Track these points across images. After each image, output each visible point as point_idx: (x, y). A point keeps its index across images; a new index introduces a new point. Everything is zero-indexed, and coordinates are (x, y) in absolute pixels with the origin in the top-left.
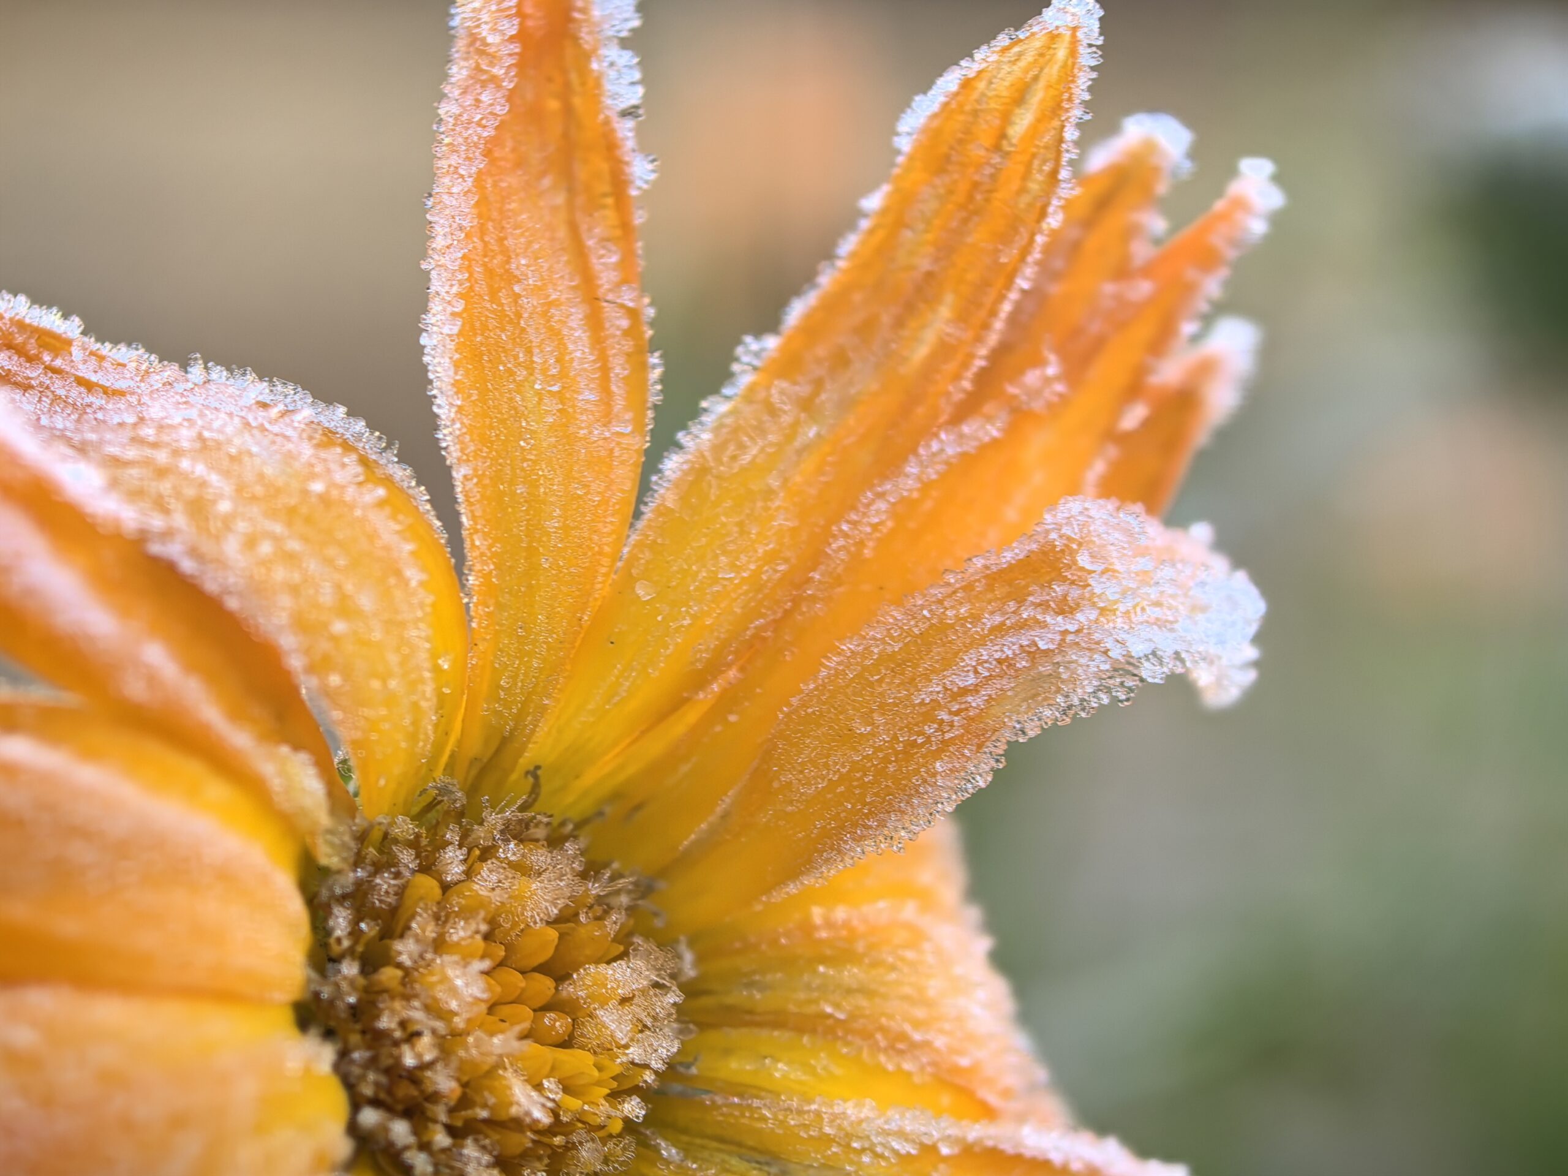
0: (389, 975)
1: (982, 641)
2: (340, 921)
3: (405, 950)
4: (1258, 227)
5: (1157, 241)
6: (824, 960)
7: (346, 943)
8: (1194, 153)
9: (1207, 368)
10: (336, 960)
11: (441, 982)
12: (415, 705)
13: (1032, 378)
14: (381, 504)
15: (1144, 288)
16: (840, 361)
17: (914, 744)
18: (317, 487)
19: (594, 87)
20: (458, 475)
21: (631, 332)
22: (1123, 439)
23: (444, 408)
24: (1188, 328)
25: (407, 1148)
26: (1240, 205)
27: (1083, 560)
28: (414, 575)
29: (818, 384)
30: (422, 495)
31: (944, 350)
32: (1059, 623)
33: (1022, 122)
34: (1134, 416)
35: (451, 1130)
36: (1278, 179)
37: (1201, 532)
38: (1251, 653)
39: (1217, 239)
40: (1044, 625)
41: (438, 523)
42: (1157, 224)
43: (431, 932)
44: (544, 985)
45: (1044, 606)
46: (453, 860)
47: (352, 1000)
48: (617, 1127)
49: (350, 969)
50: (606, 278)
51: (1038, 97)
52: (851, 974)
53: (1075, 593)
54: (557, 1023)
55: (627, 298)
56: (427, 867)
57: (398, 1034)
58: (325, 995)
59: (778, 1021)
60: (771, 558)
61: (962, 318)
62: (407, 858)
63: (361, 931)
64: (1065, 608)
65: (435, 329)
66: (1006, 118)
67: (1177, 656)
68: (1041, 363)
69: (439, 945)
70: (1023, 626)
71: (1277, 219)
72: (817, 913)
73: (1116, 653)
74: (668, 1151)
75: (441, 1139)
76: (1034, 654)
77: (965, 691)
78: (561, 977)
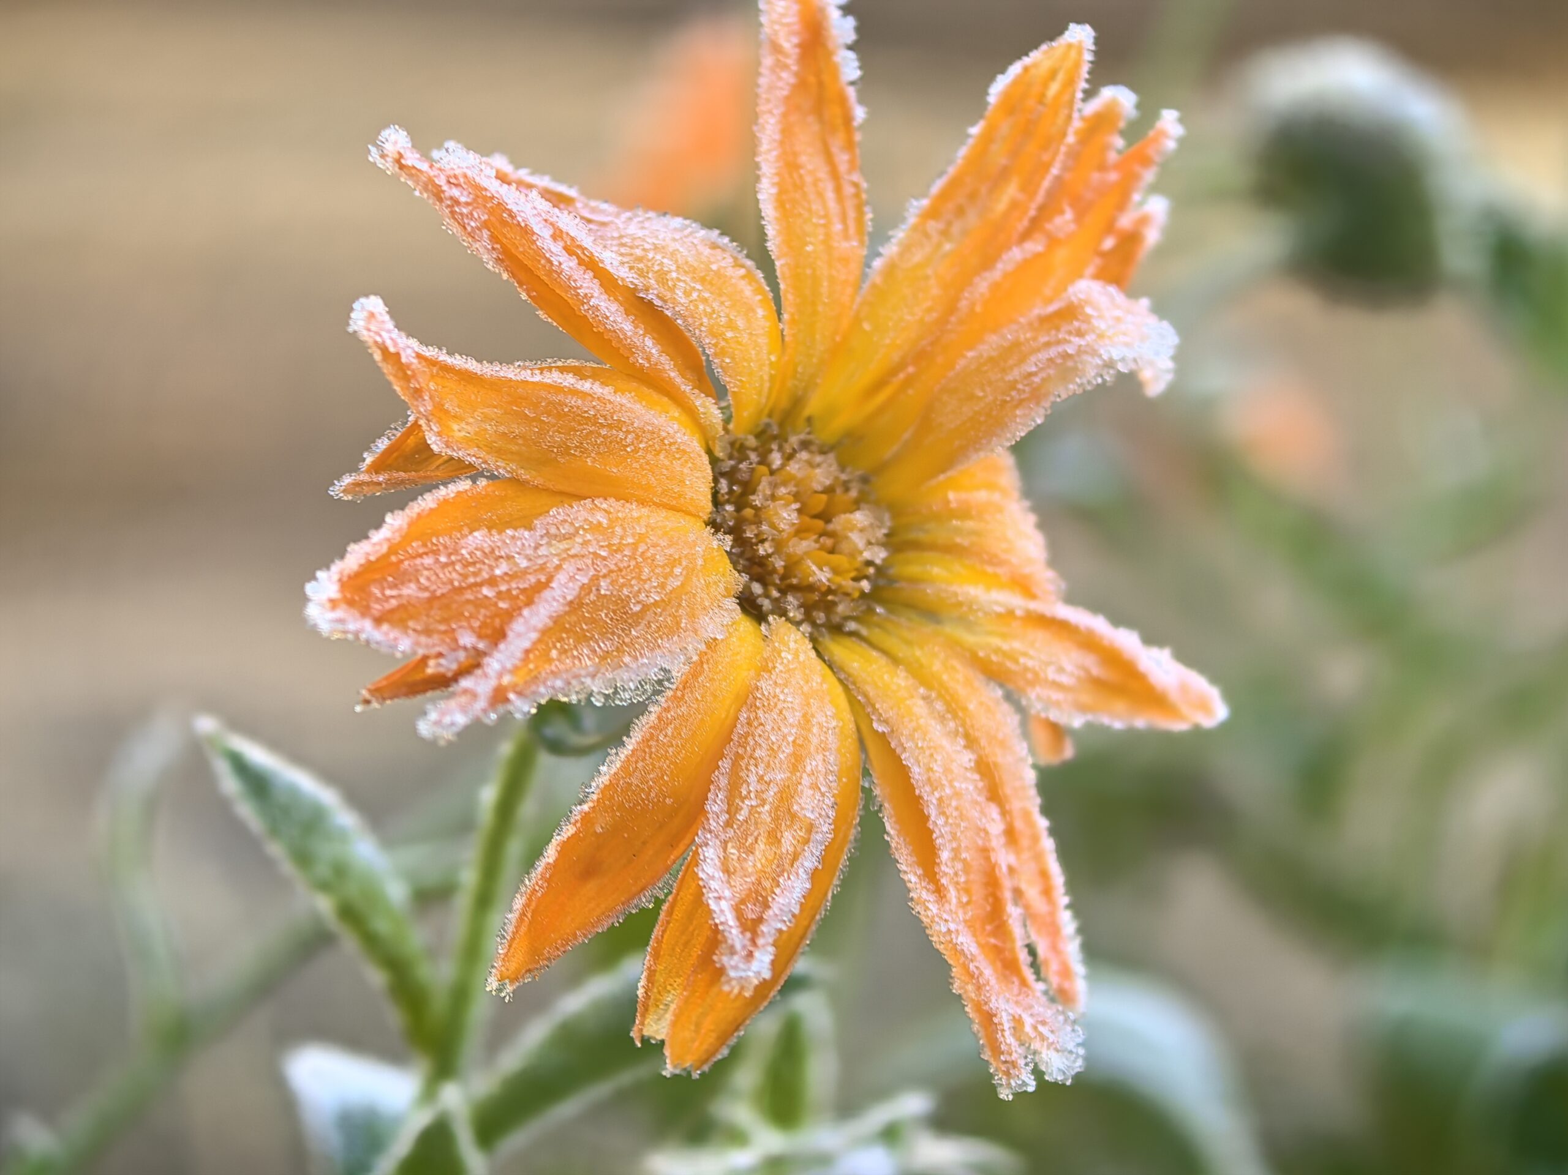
0: (748, 512)
1: (1038, 350)
2: (724, 484)
3: (757, 500)
4: (1171, 145)
5: (1119, 152)
6: (957, 518)
7: (726, 497)
8: (1139, 106)
9: (1144, 221)
10: (723, 504)
11: (775, 515)
12: (761, 377)
13: (1058, 221)
14: (743, 277)
15: (1113, 176)
16: (960, 212)
17: (1005, 402)
18: (714, 267)
19: (835, 71)
20: (778, 264)
21: (857, 195)
22: (1103, 255)
23: (771, 231)
24: (1136, 197)
25: (759, 596)
26: (1163, 134)
27: (1089, 310)
28: (760, 312)
29: (949, 224)
30: (760, 275)
31: (1014, 205)
32: (1076, 340)
33: (1054, 88)
34: (1109, 243)
35: (780, 591)
36: (1181, 121)
37: (1144, 303)
38: (1170, 365)
39: (1151, 152)
40: (1069, 342)
41: (768, 289)
42: (1119, 142)
43: (768, 492)
44: (820, 523)
45: (1070, 333)
46: (776, 459)
47: (731, 524)
48: (856, 595)
49: (729, 508)
50: (843, 168)
51: (1061, 77)
52: (970, 524)
53: (1084, 327)
54: (828, 542)
55: (856, 177)
56: (764, 461)
57: (754, 540)
58: (718, 520)
59: (932, 547)
60: (929, 310)
61: (1023, 189)
62: (753, 457)
63: (733, 490)
64: (1080, 334)
65: (764, 191)
66: (1045, 85)
67: (1135, 360)
68: (1061, 212)
69: (773, 497)
70: (1059, 342)
71: (1181, 141)
72: (951, 496)
73: (1105, 357)
74: (879, 610)
75: (775, 594)
76: (1066, 356)
77: (1031, 374)
78: (828, 521)
